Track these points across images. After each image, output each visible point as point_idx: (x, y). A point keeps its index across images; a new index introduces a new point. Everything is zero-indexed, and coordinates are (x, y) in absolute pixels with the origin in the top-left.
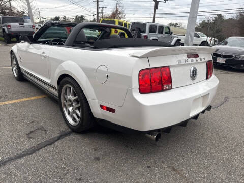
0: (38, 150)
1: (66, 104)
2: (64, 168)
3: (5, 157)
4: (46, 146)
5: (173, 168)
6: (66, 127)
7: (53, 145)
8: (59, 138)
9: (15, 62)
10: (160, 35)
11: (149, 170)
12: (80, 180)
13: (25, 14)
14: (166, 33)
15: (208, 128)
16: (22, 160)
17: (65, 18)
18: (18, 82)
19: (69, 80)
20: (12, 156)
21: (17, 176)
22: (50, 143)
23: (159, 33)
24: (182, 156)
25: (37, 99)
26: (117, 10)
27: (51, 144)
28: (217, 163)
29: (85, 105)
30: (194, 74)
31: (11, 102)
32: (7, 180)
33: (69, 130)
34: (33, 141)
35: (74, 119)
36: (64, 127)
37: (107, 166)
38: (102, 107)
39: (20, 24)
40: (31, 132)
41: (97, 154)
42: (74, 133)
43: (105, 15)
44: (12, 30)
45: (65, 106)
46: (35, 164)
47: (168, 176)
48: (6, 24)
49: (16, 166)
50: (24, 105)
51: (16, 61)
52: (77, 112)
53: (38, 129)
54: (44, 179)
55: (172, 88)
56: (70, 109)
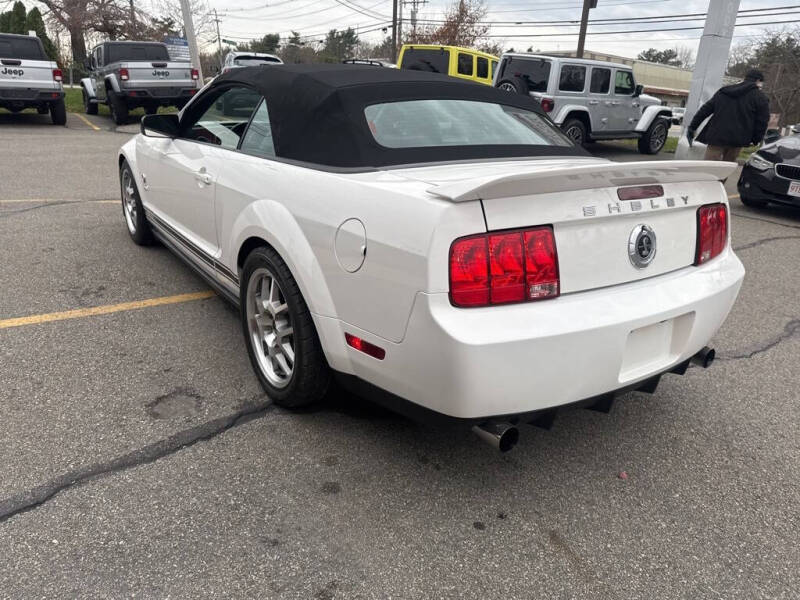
0: (174, 451)
1: (259, 323)
2: (236, 507)
3: (85, 463)
4: (194, 442)
5: (554, 536)
6: (258, 391)
7: (214, 441)
8: (233, 422)
9: (131, 191)
10: (598, 97)
11: (478, 533)
12: (275, 543)
13: (174, 29)
14: (619, 90)
15: (701, 423)
16: (127, 476)
17: (295, 39)
18: (137, 249)
19: (267, 256)
20: (102, 461)
21: (111, 517)
22: (206, 434)
23: (593, 89)
24: (590, 503)
25: (187, 303)
26: (463, 11)
27: (208, 437)
28: (700, 532)
29: (304, 331)
30: (644, 247)
31: (114, 309)
32: (84, 523)
33: (266, 399)
34: (161, 424)
35: (278, 370)
36: (250, 391)
37: (357, 513)
38: (350, 339)
39: (155, 66)
40: (160, 399)
41: (334, 475)
42: (277, 411)
43: (422, 29)
44: (134, 82)
45: (256, 328)
46: (159, 489)
47: (532, 557)
48: (116, 65)
49: (111, 491)
50: (148, 318)
51: (134, 185)
52: (287, 348)
53: (179, 391)
54: (181, 531)
55: (559, 295)
56: (270, 339)
